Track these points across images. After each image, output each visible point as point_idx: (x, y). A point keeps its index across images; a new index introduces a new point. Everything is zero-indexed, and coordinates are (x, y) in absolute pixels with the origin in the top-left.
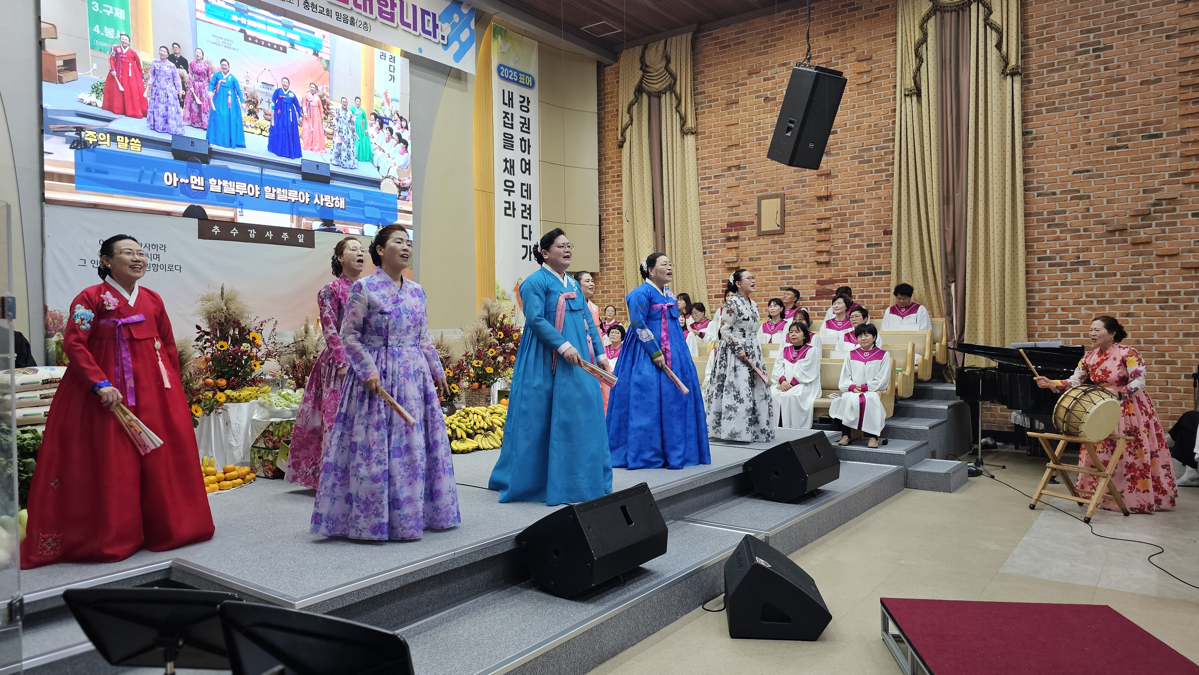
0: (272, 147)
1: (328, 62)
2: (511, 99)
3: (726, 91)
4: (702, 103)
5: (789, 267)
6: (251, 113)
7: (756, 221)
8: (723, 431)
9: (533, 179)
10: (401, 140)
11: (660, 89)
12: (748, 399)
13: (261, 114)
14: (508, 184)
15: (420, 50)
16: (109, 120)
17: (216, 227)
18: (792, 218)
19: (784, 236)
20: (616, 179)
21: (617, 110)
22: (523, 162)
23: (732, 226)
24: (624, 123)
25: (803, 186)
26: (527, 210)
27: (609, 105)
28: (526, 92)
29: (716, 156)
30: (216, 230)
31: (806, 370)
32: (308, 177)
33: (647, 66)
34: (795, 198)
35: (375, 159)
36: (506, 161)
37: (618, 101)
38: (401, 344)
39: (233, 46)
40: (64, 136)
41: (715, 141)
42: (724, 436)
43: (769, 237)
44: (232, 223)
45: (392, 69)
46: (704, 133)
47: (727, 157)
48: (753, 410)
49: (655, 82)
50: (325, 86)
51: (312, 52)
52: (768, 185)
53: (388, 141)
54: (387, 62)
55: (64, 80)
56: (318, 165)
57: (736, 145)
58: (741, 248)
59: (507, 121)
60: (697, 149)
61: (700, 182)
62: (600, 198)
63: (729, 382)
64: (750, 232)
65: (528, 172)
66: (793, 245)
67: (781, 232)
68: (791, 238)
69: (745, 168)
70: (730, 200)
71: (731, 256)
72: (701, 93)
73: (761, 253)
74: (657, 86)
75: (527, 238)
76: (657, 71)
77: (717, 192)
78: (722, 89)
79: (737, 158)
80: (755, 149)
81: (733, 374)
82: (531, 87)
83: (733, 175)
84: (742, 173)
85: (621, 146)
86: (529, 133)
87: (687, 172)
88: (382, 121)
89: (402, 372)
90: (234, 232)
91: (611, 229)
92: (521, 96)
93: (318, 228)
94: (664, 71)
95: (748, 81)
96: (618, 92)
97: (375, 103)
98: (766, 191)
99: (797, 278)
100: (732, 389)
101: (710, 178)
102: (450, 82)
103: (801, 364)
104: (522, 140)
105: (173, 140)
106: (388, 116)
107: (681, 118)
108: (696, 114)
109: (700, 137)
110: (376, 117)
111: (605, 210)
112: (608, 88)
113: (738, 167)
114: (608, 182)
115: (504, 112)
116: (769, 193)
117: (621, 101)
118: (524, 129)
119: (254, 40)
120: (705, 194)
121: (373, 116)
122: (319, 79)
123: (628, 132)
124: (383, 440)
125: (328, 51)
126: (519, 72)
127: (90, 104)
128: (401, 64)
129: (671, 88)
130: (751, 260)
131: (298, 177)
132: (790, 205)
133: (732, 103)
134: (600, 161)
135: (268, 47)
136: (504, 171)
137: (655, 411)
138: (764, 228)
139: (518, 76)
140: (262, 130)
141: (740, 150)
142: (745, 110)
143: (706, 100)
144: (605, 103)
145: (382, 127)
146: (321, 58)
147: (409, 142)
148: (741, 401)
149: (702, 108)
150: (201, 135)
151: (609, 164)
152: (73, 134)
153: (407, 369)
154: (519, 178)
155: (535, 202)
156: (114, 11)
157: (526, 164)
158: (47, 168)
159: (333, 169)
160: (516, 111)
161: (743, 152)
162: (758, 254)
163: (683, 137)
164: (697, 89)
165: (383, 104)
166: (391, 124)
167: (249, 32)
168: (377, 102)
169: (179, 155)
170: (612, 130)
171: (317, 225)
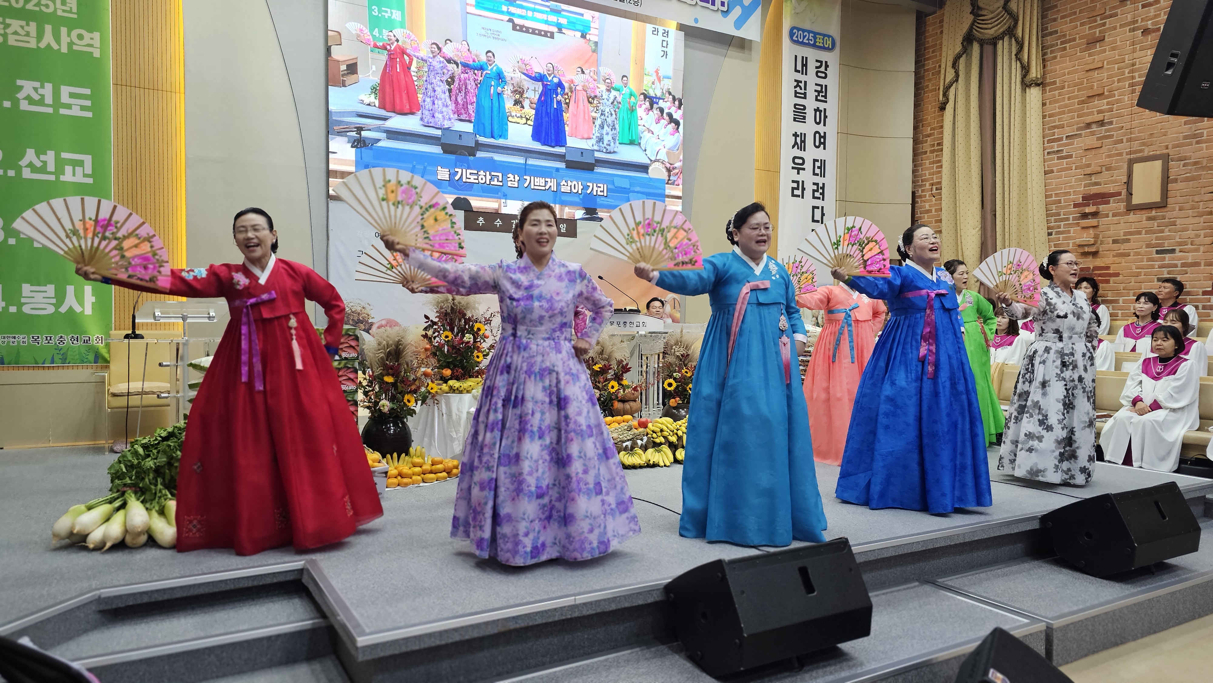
0: (537, 136)
1: (596, 43)
2: (805, 65)
3: (1087, 27)
4: (1052, 46)
5: (1173, 251)
6: (517, 102)
7: (1124, 192)
8: (1019, 467)
9: (829, 154)
10: (672, 120)
11: (996, 35)
12: (1060, 426)
13: (526, 103)
14: (797, 161)
15: (696, 20)
16: (385, 119)
17: (481, 219)
18: (1180, 185)
19: (1166, 209)
20: (936, 148)
21: (940, 66)
22: (817, 135)
23: (1088, 199)
24: (947, 81)
25: (1198, 143)
26: (820, 191)
27: (930, 62)
28: (824, 56)
29: (1070, 111)
30: (481, 221)
31: (1177, 393)
32: (572, 165)
33: (979, 8)
34: (1185, 158)
35: (643, 142)
36: (795, 135)
37: (941, 55)
38: (530, 336)
39: (501, 37)
40: (346, 136)
41: (1069, 92)
42: (1019, 473)
43: (1143, 212)
44: (496, 214)
45: (665, 44)
46: (1055, 83)
47: (1085, 111)
48: (1069, 440)
49: (990, 26)
50: (592, 69)
51: (579, 34)
52: (1143, 144)
53: (658, 122)
54: (660, 37)
55: (347, 83)
56: (582, 152)
57: (1098, 95)
58: (1101, 227)
59: (798, 89)
60: (1044, 104)
61: (1046, 145)
62: (914, 172)
63: (1033, 401)
64: (1116, 205)
65: (822, 146)
66: (1178, 221)
67: (1162, 205)
68: (1176, 213)
69: (1111, 123)
70: (1089, 166)
71: (1087, 237)
72: (1051, 34)
73: (1131, 233)
74: (991, 32)
75: (818, 221)
76: (992, 12)
77: (1070, 156)
78: (1082, 24)
79: (1099, 112)
80: (1126, 98)
81: (1040, 391)
82: (830, 49)
83: (1093, 134)
84: (1107, 131)
85: (943, 108)
86: (826, 102)
87: (1028, 134)
88: (652, 101)
89: (525, 368)
90: (498, 223)
91: (927, 208)
92: (817, 61)
93: (580, 217)
94: (1001, 12)
95: (1119, 11)
96: (941, 44)
97: (645, 82)
98: (1141, 151)
99: (1184, 265)
100: (1037, 411)
101: (1061, 139)
102: (732, 52)
103: (1167, 383)
104: (817, 110)
105: (443, 134)
106: (659, 94)
107: (1023, 67)
108: (1044, 60)
109: (1048, 88)
110: (646, 96)
111: (921, 186)
112: (930, 41)
113: (1101, 123)
114: (926, 153)
115: (796, 81)
116: (1146, 154)
117: (944, 54)
118: (819, 98)
119: (522, 29)
120: (1053, 159)
121: (642, 97)
122: (587, 62)
123: (952, 90)
124: (494, 444)
125: (596, 32)
126: (815, 34)
127: (369, 105)
128: (676, 38)
129: (1011, 32)
130: (1115, 242)
131: (562, 165)
132: (1175, 169)
133: (1094, 42)
134: (915, 128)
135: (536, 34)
136: (793, 147)
137: (911, 434)
138: (1136, 200)
139: (815, 38)
140: (527, 119)
141: (1105, 101)
142: (1113, 49)
143: (1059, 42)
144: (925, 60)
145: (652, 108)
146: (589, 40)
147: (681, 122)
148: (1049, 428)
149: (1052, 52)
150: (468, 128)
151: (928, 131)
152: (354, 134)
153: (532, 365)
154: (811, 153)
155: (830, 181)
156: (392, 13)
157: (820, 137)
158: (332, 167)
159: (597, 155)
160: (811, 79)
161: (1108, 104)
162: (1126, 234)
163: (1024, 90)
164: (1047, 29)
165: (653, 83)
166: (661, 104)
167: (517, 21)
168: (647, 81)
169: (448, 149)
170: (932, 91)
171: (579, 214)
